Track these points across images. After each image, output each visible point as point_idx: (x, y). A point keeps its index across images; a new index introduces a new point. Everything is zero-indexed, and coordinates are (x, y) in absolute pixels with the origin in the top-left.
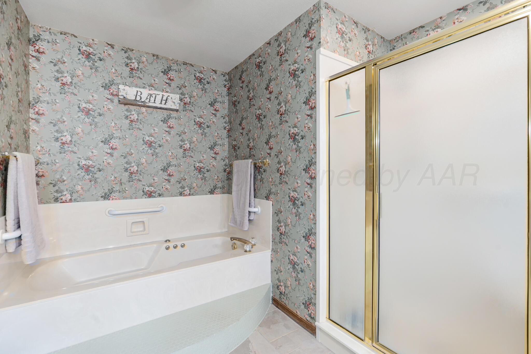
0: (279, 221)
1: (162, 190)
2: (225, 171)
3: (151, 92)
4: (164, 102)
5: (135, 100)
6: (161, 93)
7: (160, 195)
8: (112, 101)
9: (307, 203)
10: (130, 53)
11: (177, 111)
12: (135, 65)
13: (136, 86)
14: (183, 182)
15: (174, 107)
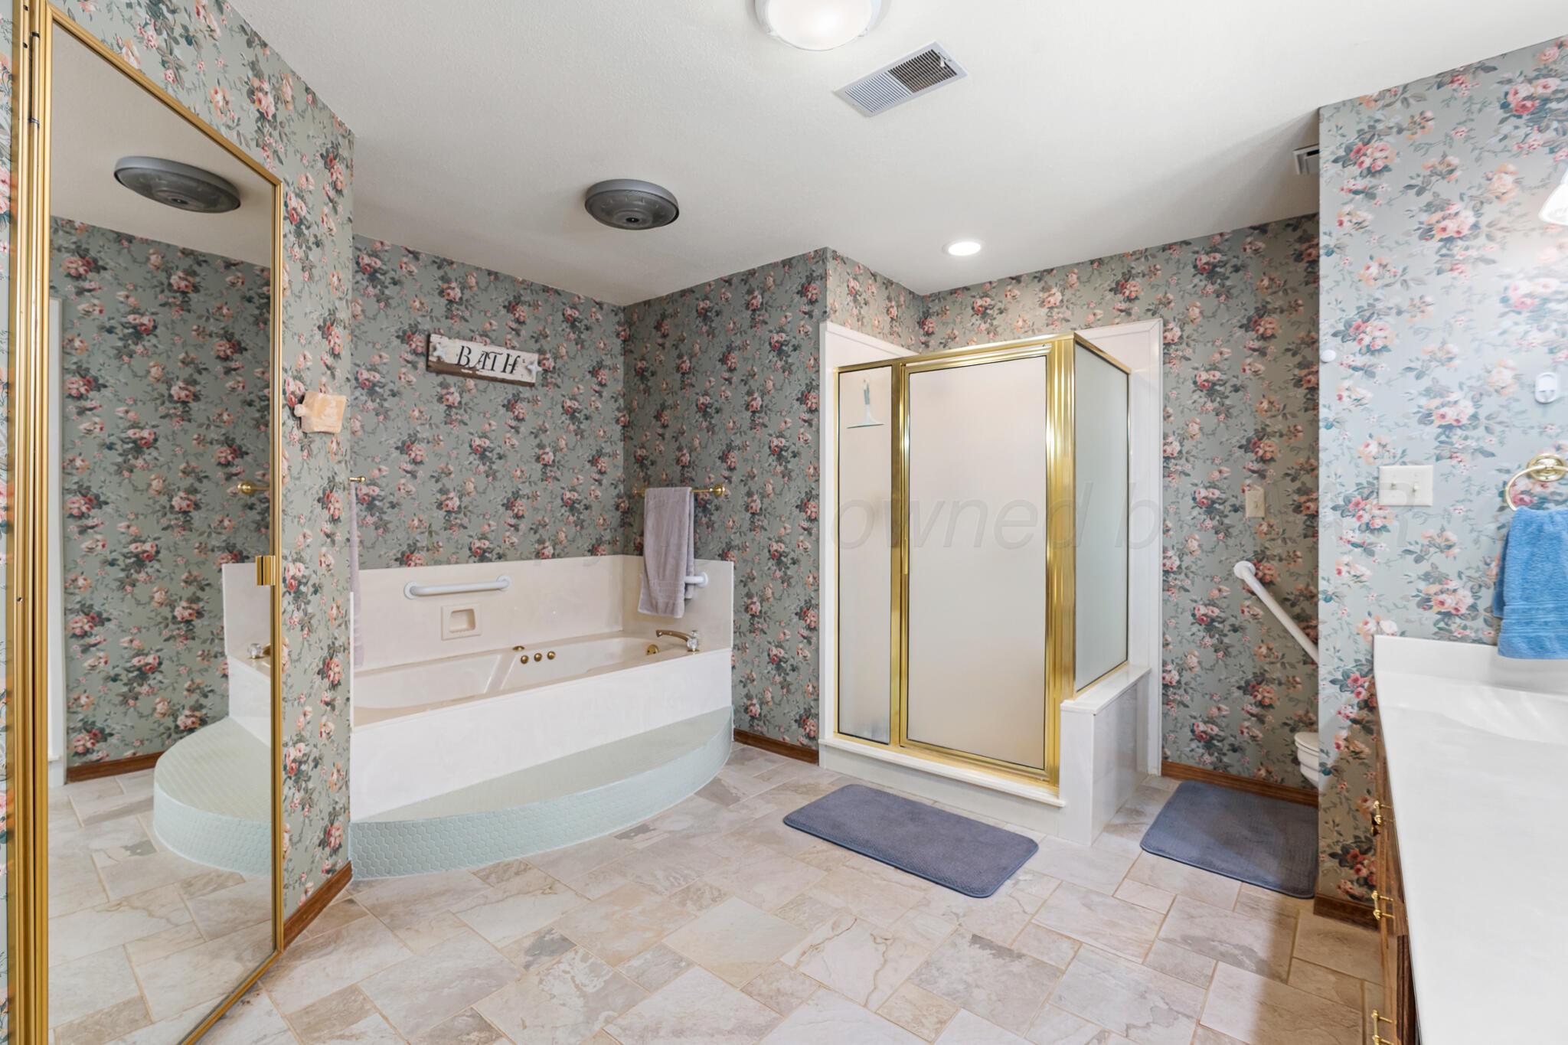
0: (749, 595)
1: (504, 546)
2: (617, 507)
3: (488, 349)
4: (509, 368)
5: (459, 364)
6: (505, 351)
7: (500, 557)
8: (415, 366)
9: (804, 560)
10: (447, 268)
11: (531, 385)
12: (456, 293)
13: (459, 336)
14: (541, 531)
15: (527, 379)
